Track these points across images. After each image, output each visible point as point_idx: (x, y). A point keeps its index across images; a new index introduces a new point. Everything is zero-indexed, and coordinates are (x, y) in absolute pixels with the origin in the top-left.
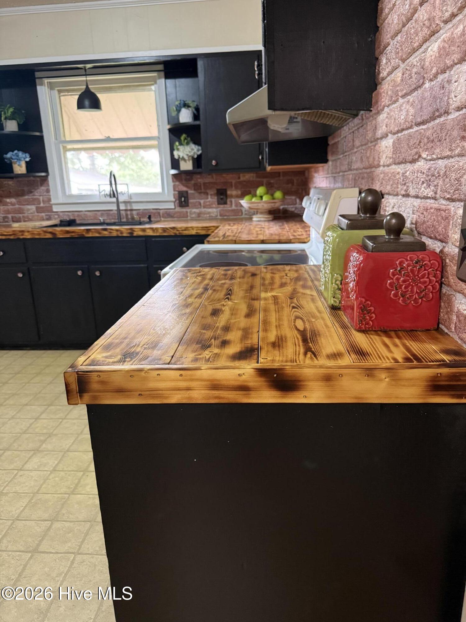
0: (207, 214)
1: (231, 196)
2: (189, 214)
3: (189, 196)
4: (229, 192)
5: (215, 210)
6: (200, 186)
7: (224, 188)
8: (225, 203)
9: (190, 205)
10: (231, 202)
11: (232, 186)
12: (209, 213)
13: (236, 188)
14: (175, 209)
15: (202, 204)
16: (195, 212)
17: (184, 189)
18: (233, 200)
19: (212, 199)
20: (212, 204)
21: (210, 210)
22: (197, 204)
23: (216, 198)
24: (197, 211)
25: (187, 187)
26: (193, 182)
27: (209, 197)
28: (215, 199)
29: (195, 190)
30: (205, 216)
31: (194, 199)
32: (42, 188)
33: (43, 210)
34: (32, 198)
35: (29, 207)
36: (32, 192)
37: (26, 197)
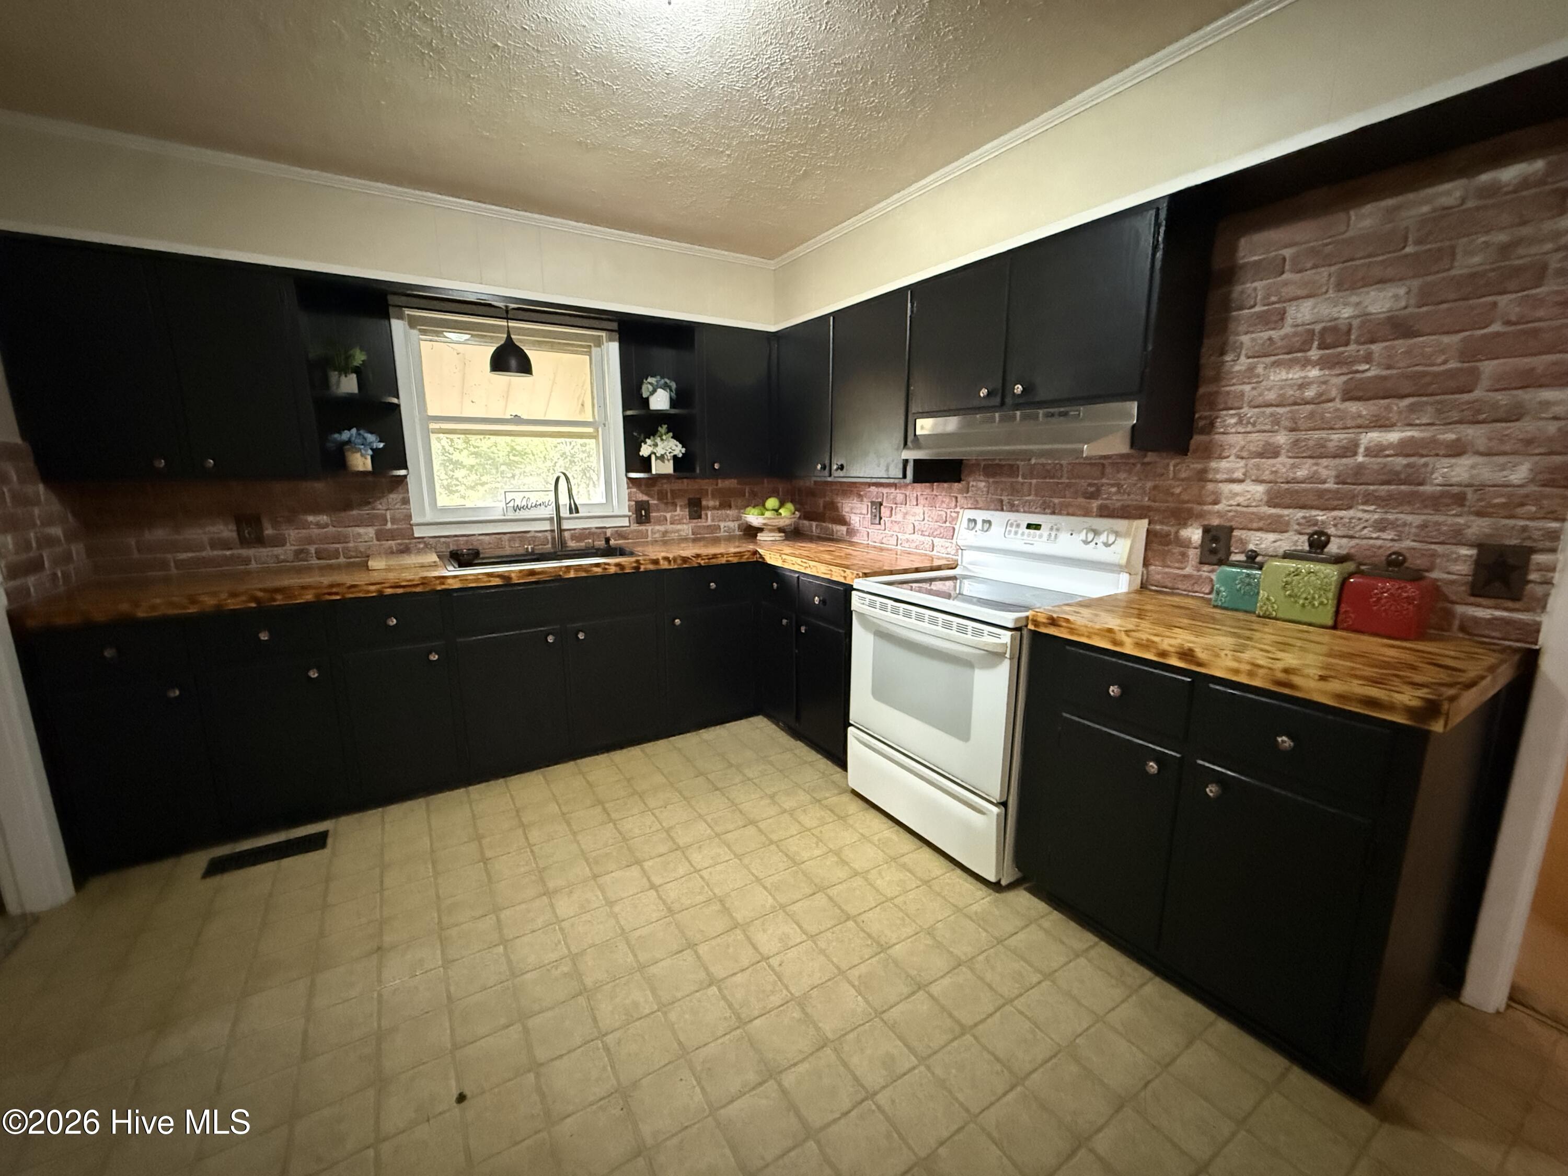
0: (675, 533)
1: (708, 508)
2: (649, 533)
3: (651, 508)
4: (704, 503)
5: (685, 527)
6: (667, 494)
7: (698, 496)
8: (700, 517)
9: (652, 520)
10: (706, 515)
11: (707, 494)
12: (678, 531)
13: (714, 497)
14: (629, 526)
15: (668, 519)
16: (659, 531)
17: (645, 498)
18: (709, 513)
19: (681, 512)
20: (682, 519)
21: (679, 527)
22: (662, 518)
23: (687, 510)
24: (662, 528)
25: (647, 494)
26: (656, 489)
27: (678, 509)
28: (686, 512)
29: (659, 499)
30: (673, 535)
31: (658, 511)
32: (392, 496)
33: (392, 535)
34: (368, 514)
35: (361, 530)
36: (369, 503)
37: (355, 512)
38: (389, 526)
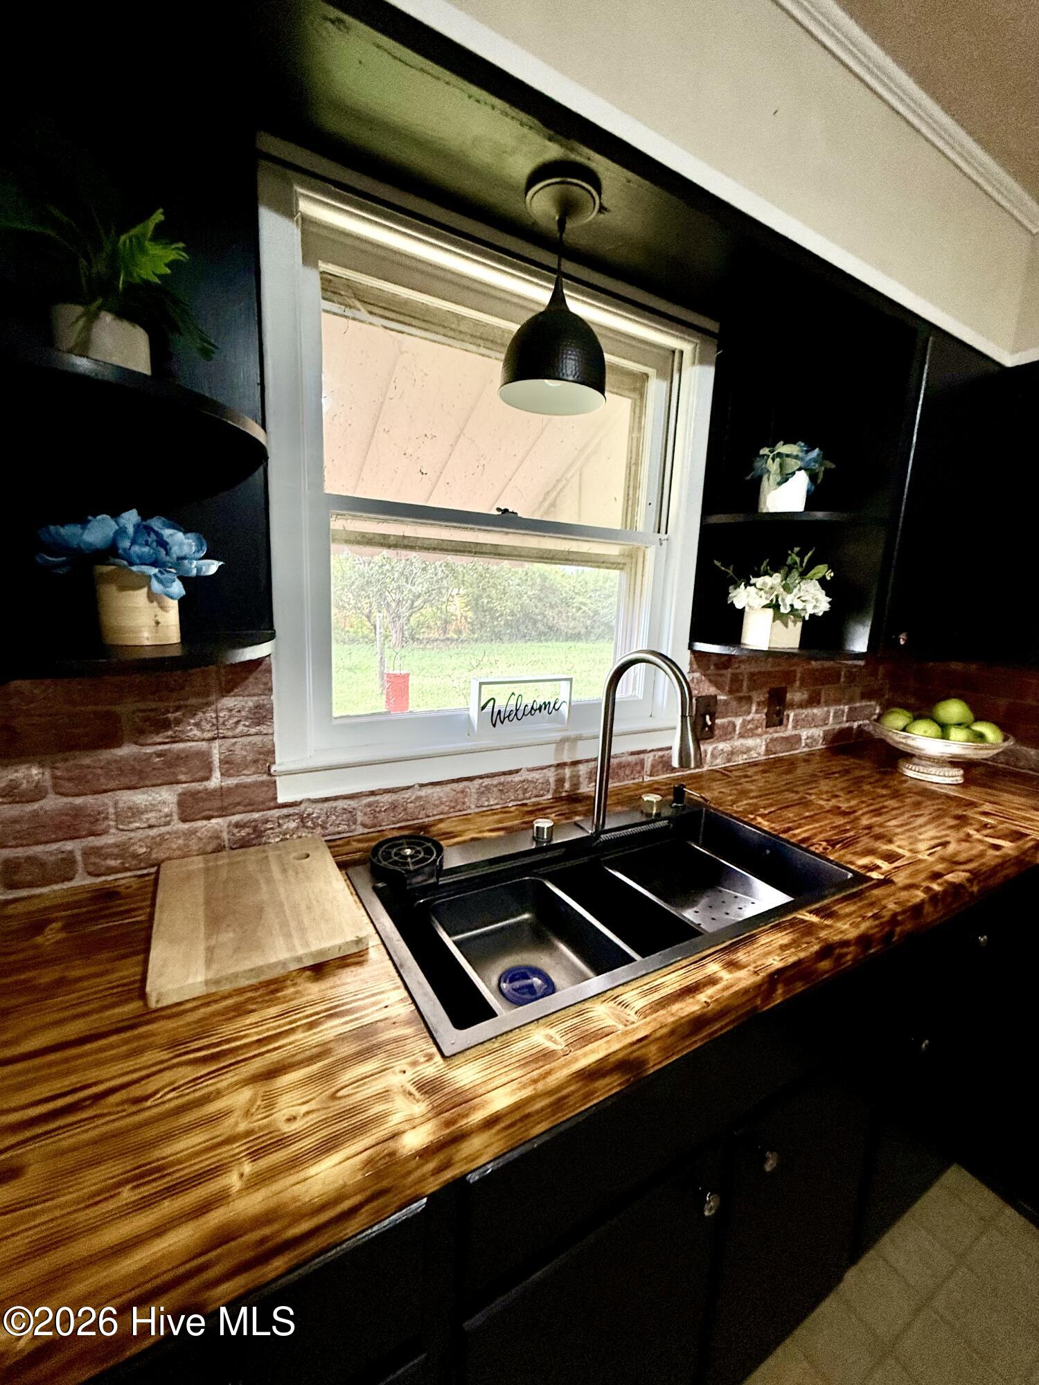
2: (708, 757)
3: (718, 710)
4: (789, 699)
5: (758, 741)
6: (742, 682)
7: (782, 685)
8: (781, 723)
9: (716, 733)
10: (788, 718)
11: (795, 681)
12: (749, 750)
13: (802, 684)
15: (738, 728)
16: (722, 752)
17: (710, 691)
18: (792, 715)
19: (756, 714)
20: (756, 727)
21: (750, 742)
22: (729, 729)
23: (765, 710)
24: (727, 746)
25: (717, 684)
26: (729, 672)
27: (754, 708)
28: (763, 714)
29: (731, 692)
31: (726, 715)
32: (229, 702)
33: (223, 802)
34: (159, 755)
35: (140, 798)
36: (165, 725)
37: (126, 751)
38: (216, 781)
